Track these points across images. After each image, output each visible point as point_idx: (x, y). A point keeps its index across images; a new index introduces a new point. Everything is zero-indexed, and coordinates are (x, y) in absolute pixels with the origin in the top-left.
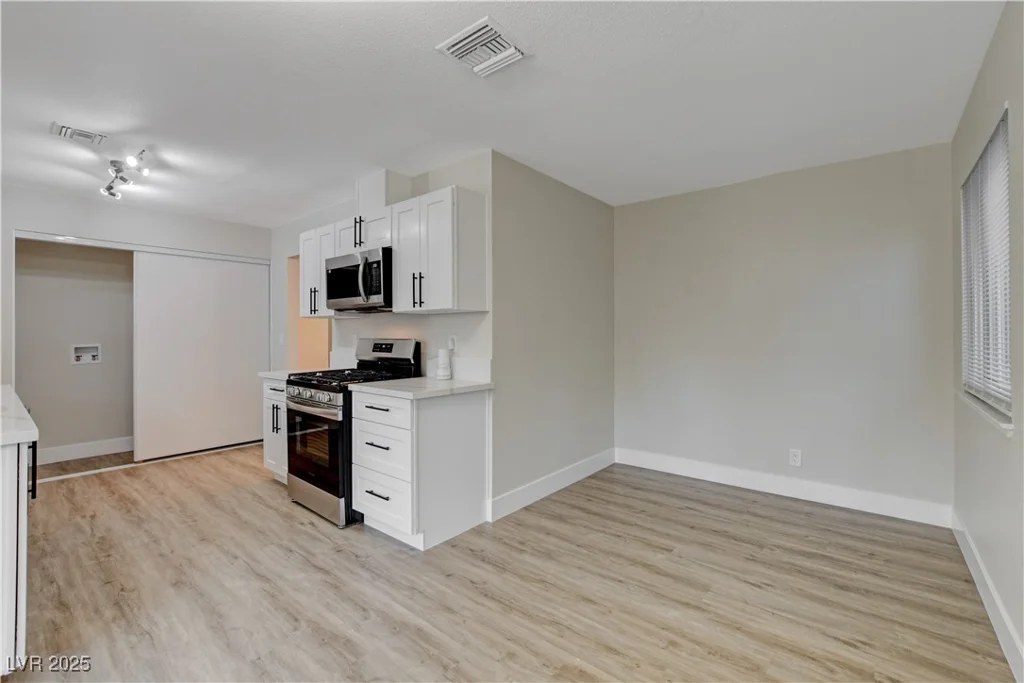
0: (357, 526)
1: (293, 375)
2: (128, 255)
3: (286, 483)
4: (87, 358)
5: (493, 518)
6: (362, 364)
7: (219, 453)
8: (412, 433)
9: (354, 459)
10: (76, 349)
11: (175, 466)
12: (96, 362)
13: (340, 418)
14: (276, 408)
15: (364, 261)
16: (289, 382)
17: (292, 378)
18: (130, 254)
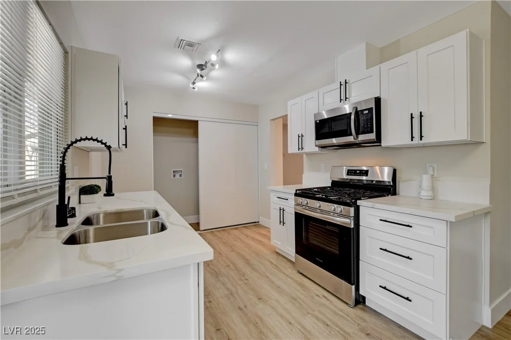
0: (360, 306)
1: (299, 190)
2: (195, 123)
3: (294, 261)
4: (177, 176)
5: (492, 325)
6: (335, 184)
7: (236, 229)
8: (447, 250)
9: (361, 258)
10: (174, 171)
11: (218, 234)
12: (181, 178)
13: (352, 226)
14: (282, 210)
15: (354, 111)
16: (296, 195)
17: (298, 192)
18: (196, 122)
